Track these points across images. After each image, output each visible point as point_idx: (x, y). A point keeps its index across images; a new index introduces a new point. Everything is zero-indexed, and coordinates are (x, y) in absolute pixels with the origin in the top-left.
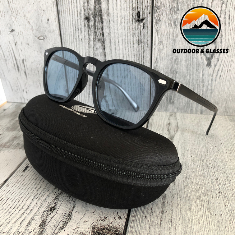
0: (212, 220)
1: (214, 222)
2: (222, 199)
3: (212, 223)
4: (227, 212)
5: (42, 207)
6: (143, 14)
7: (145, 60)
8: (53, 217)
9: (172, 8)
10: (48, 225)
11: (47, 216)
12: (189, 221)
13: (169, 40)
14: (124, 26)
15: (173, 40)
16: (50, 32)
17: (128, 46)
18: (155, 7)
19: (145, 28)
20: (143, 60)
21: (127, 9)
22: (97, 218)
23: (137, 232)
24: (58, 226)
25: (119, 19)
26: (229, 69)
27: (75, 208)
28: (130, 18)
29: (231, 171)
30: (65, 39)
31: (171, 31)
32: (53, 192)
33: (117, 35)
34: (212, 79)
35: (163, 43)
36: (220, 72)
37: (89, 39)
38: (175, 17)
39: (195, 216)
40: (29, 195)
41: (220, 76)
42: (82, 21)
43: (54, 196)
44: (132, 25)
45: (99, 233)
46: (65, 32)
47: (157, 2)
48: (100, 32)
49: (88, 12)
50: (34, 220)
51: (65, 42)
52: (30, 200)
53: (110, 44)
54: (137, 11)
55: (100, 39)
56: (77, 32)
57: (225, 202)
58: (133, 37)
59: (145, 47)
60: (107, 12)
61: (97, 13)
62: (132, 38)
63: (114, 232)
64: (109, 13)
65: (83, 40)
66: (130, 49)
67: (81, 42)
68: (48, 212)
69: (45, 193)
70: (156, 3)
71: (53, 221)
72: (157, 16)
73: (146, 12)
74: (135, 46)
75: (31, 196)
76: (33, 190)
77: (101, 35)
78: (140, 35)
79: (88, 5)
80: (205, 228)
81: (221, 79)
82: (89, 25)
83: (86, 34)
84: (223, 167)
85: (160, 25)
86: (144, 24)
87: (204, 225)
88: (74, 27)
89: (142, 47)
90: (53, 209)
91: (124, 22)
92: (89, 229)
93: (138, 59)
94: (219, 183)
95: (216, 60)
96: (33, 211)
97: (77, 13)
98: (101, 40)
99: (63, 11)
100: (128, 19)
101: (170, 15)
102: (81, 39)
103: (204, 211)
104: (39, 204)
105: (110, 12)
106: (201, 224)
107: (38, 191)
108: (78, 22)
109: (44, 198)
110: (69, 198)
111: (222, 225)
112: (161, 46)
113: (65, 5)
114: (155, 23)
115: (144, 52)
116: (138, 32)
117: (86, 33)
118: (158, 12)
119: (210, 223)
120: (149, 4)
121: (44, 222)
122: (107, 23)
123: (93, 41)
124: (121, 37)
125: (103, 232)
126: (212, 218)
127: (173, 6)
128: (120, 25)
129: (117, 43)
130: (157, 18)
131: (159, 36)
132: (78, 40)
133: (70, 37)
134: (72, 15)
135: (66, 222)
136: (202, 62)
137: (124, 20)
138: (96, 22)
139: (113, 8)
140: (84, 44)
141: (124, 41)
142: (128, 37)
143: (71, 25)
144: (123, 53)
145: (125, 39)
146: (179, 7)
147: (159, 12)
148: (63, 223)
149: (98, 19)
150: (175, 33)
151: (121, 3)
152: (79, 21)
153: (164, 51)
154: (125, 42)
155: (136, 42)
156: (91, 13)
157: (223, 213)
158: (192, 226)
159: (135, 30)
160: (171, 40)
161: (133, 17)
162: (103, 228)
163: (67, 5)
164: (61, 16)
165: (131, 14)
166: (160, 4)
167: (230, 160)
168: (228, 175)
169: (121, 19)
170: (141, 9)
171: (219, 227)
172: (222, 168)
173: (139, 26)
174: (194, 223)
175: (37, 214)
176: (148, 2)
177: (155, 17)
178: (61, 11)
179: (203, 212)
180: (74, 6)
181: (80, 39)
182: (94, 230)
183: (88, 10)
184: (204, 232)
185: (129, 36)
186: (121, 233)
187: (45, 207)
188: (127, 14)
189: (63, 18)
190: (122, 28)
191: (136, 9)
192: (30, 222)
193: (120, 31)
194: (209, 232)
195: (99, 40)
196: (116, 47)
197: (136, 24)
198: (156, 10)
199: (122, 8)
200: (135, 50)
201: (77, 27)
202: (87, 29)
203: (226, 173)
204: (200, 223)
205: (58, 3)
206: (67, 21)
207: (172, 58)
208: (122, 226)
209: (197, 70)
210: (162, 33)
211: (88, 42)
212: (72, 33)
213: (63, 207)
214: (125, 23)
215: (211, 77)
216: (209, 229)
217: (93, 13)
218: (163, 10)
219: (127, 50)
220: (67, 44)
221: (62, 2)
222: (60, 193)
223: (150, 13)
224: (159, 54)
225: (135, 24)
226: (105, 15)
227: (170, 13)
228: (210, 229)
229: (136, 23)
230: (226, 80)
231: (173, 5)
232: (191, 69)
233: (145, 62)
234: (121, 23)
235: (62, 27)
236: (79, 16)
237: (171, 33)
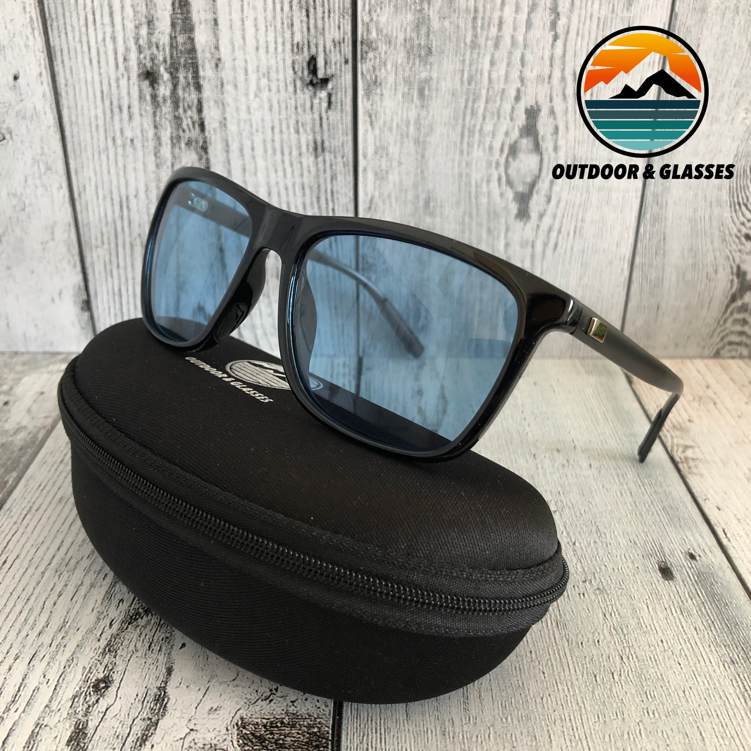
0: (574, 660)
1: (580, 665)
2: (593, 597)
3: (575, 667)
4: (610, 633)
5: (64, 685)
6: (326, 63)
7: (339, 205)
8: (107, 709)
9: (412, 47)
10: (96, 737)
11: (88, 708)
12: (514, 672)
13: (407, 144)
14: (270, 100)
15: (417, 142)
16: (24, 118)
17: (283, 162)
18: (362, 43)
19: (333, 107)
20: (330, 204)
21: (276, 48)
22: (249, 696)
23: (374, 720)
24: (129, 734)
25: (253, 77)
26: (579, 224)
27: (173, 673)
28: (288, 76)
29: (608, 516)
30: (75, 139)
31: (413, 115)
32: (95, 632)
33: (247, 128)
34: (533, 257)
35: (391, 150)
36: (554, 234)
37: (158, 138)
38: (424, 75)
39: (529, 655)
40: (14, 652)
41: (556, 245)
42: (134, 84)
43: (99, 644)
44: (293, 96)
45: (261, 739)
46: (77, 117)
47: (368, 30)
48: (191, 118)
49: (152, 54)
50: (48, 728)
51: (77, 148)
52: (21, 667)
53: (225, 155)
54: (306, 56)
55: (193, 139)
56: (117, 117)
57: (602, 606)
58: (298, 132)
59: (336, 164)
60: (213, 57)
61: (182, 60)
62: (294, 136)
63: (306, 729)
64: (219, 59)
65: (138, 143)
66: (289, 170)
67: (129, 149)
68: (88, 698)
69: (67, 638)
70: (365, 33)
71: (110, 722)
72: (368, 70)
73: (335, 57)
74: (304, 160)
75: (23, 655)
76: (24, 634)
77: (197, 126)
78: (318, 128)
79: (150, 34)
80: (559, 685)
81: (557, 253)
82: (154, 97)
83: (145, 125)
84: (587, 509)
85: (377, 98)
86: (330, 96)
87: (554, 675)
88: (107, 103)
89: (328, 165)
90: (102, 685)
91: (267, 89)
92: (227, 730)
93: (315, 200)
94: (579, 553)
95: (543, 199)
96: (39, 701)
97: (116, 59)
98: (197, 142)
99: (69, 48)
100: (281, 77)
101: (407, 69)
102: (132, 140)
103: (550, 638)
104: (53, 676)
105: (223, 57)
106: (546, 675)
107: (42, 637)
108: (118, 86)
109: (68, 654)
110: (150, 646)
111: (602, 670)
112: (384, 161)
113: (73, 31)
114: (364, 90)
115: (333, 178)
116: (313, 120)
117: (148, 122)
118: (370, 60)
119: (571, 667)
120: (345, 33)
121: (80, 730)
122: (213, 91)
123: (169, 146)
124: (260, 133)
125: (272, 734)
126: (574, 653)
127: (416, 42)
128: (256, 96)
129: (247, 151)
130: (368, 78)
131: (377, 131)
132: (119, 142)
133: (95, 133)
134: (99, 62)
135: (151, 719)
136: (503, 205)
137: (269, 80)
138: (180, 87)
139: (232, 44)
140: (140, 154)
141: (269, 146)
142: (281, 132)
143: (94, 94)
144: (268, 184)
145: (273, 141)
146: (432, 44)
147: (375, 58)
148: (144, 725)
149: (186, 78)
150: (422, 122)
151: (257, 30)
152: (123, 82)
153: (393, 177)
154: (274, 149)
155: (308, 150)
156: (161, 58)
157: (602, 637)
158: (523, 683)
159: (304, 111)
160: (412, 144)
161: (295, 73)
162: (272, 723)
163: (80, 31)
164: (61, 66)
165: (289, 62)
166: (378, 35)
167: (601, 487)
168: (602, 528)
169: (259, 79)
170: (321, 49)
171: (595, 676)
172: (582, 512)
173: (316, 101)
174: (527, 673)
175: (54, 706)
176: (339, 28)
177: (362, 74)
178: (61, 51)
179: (548, 640)
180: (104, 33)
181: (129, 141)
182: (244, 731)
183: (150, 48)
184: (558, 696)
185: (285, 130)
186: (327, 729)
187: (74, 682)
188: (277, 63)
189: (68, 71)
190: (261, 107)
191: (306, 50)
192: (33, 736)
193: (256, 117)
194: (572, 693)
195: (189, 143)
196: (244, 165)
197: (305, 95)
198: (366, 53)
199: (260, 43)
200: (306, 173)
201: (115, 103)
202: (149, 108)
203: (595, 523)
204: (544, 673)
205: (49, 23)
206: (83, 82)
207: (417, 197)
208: (327, 709)
209: (489, 231)
210: (385, 122)
211: (155, 148)
212: (101, 122)
213: (136, 676)
214: (270, 90)
215: (529, 250)
216: (569, 684)
217: (168, 59)
218: (386, 53)
219: (280, 173)
220: (83, 155)
221: (61, 22)
222: (118, 635)
223: (346, 62)
224: (380, 186)
225: (304, 93)
226: (207, 66)
227: (408, 63)
228: (572, 683)
229: (306, 90)
230: (571, 257)
231: (416, 39)
232: (474, 227)
233: (336, 208)
234: (259, 89)
235: (64, 102)
236: (121, 66)
237: (412, 123)
